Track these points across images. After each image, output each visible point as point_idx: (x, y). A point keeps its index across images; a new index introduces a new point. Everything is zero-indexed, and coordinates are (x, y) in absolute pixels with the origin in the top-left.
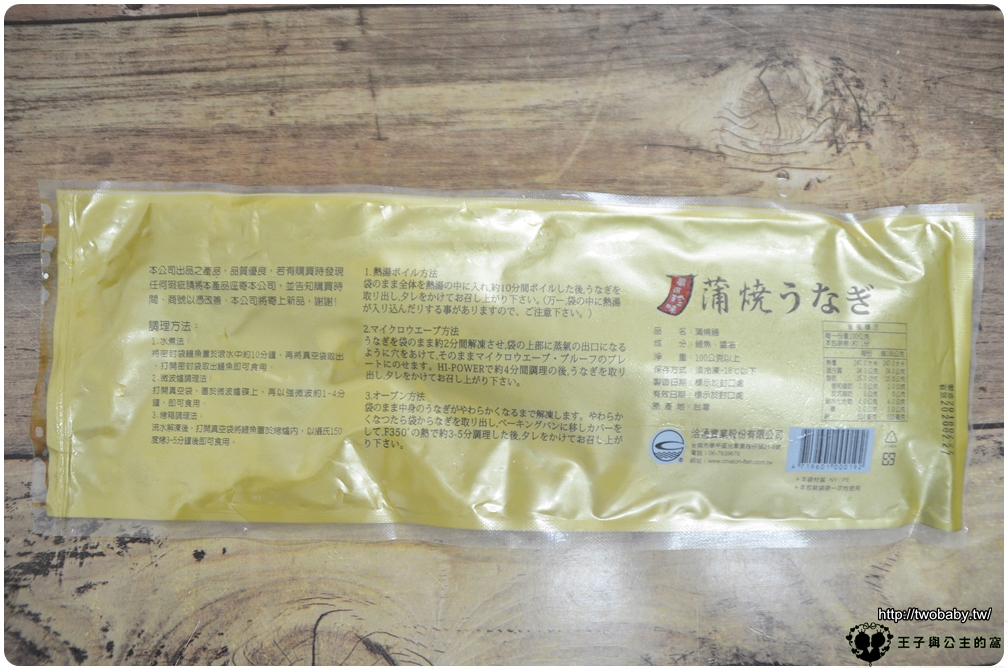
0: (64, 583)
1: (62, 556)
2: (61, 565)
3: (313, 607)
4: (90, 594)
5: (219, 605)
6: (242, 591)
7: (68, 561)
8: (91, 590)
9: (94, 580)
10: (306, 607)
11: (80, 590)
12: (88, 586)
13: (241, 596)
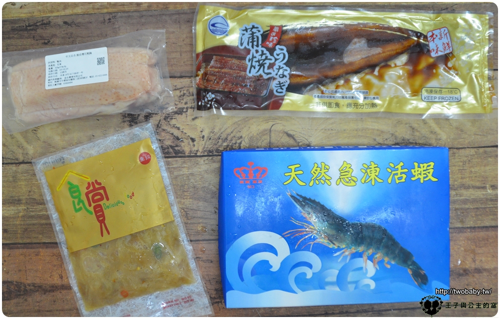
0: (188, 117)
1: (187, 108)
2: (187, 111)
3: (270, 123)
4: (197, 120)
5: (239, 123)
6: (247, 118)
7: (189, 110)
8: (197, 119)
9: (198, 116)
10: (267, 122)
11: (193, 119)
12: (196, 118)
13: (247, 119)
